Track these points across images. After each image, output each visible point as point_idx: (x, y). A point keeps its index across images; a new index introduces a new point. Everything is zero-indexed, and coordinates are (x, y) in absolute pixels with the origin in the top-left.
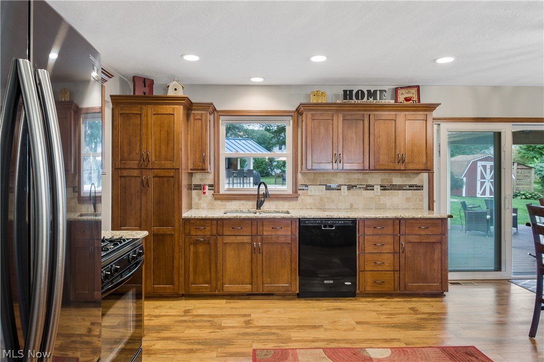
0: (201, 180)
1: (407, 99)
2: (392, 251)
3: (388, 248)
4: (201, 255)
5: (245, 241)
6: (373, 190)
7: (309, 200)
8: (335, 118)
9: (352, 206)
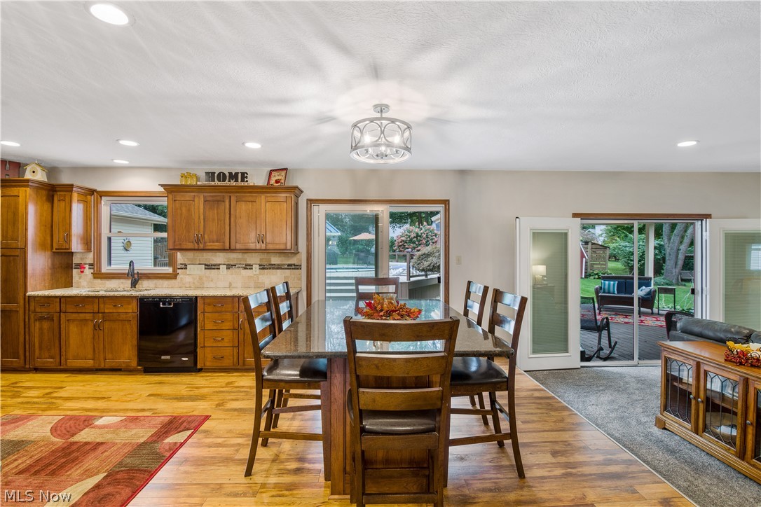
0: (82, 259)
1: (277, 182)
2: (232, 328)
3: (228, 325)
4: (45, 331)
5: (88, 318)
6: (252, 269)
7: (188, 279)
8: (196, 199)
9: (230, 284)
